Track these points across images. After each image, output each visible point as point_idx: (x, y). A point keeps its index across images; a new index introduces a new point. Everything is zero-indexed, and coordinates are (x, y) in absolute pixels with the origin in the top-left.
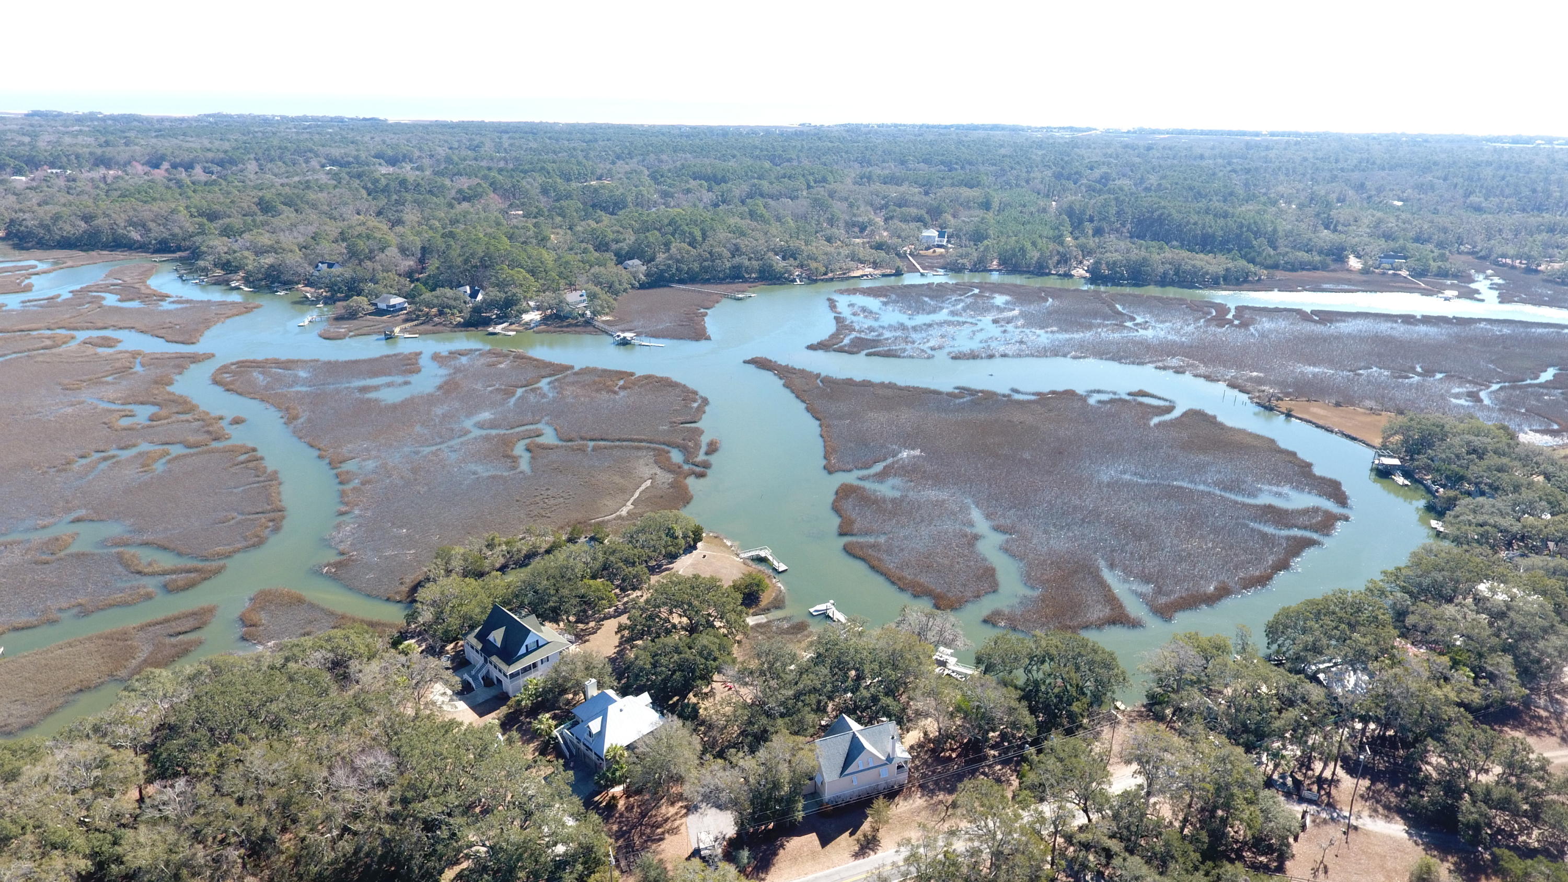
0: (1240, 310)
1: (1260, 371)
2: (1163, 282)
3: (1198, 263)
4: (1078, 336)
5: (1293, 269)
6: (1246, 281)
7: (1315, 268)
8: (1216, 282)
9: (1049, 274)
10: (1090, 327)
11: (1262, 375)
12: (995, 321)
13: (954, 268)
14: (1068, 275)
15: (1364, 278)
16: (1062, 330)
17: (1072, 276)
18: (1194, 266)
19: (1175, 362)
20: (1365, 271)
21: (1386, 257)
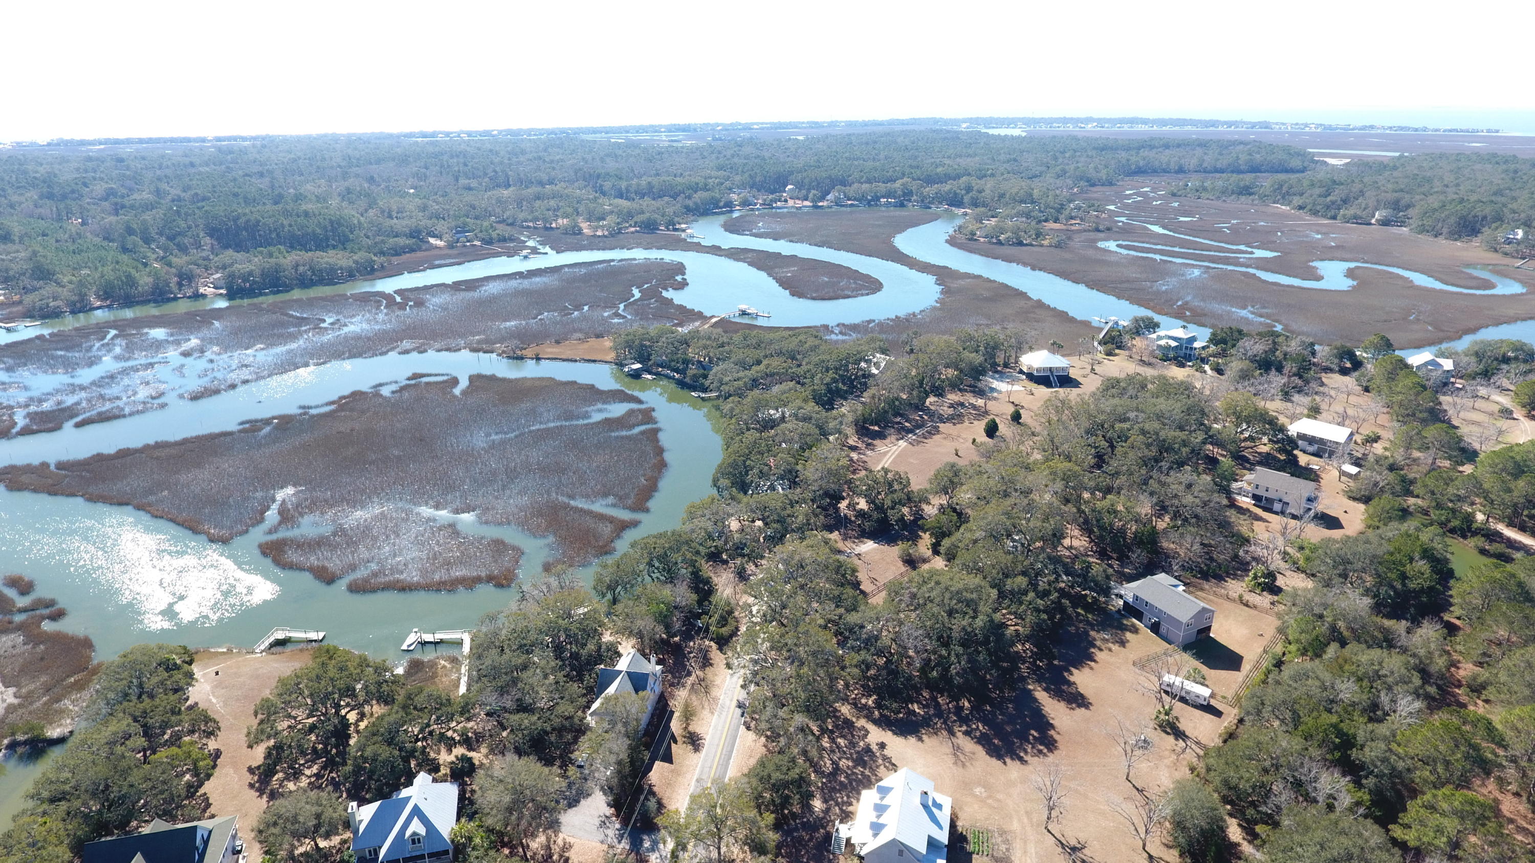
0: (399, 292)
1: (479, 333)
2: (305, 283)
3: (331, 261)
4: (293, 346)
5: (397, 254)
6: (373, 270)
7: (412, 250)
8: (351, 275)
9: (176, 299)
10: (293, 337)
11: (482, 337)
12: (186, 354)
13: (46, 314)
14: (197, 296)
15: (454, 252)
16: (272, 345)
17: (204, 296)
18: (327, 263)
19: (406, 344)
20: (451, 246)
21: (458, 232)
